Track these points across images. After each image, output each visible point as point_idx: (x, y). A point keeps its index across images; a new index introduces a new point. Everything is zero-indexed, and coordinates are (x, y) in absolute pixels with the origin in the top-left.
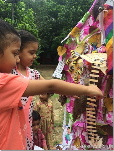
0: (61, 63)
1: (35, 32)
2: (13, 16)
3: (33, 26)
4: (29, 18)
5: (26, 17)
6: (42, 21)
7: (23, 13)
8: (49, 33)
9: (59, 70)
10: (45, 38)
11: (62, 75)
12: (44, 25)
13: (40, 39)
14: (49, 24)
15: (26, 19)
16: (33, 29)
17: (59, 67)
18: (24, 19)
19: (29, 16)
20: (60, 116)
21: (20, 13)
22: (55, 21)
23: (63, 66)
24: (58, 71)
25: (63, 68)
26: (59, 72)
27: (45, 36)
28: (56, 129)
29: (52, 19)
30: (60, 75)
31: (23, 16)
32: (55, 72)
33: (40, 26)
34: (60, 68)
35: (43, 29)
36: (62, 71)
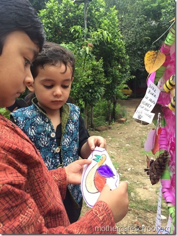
0: (151, 90)
1: (119, 44)
2: (86, 22)
3: (116, 36)
4: (110, 23)
5: (106, 21)
6: (133, 27)
7: (101, 16)
8: (144, 46)
9: (147, 104)
10: (138, 54)
11: (153, 115)
12: (137, 33)
13: (128, 57)
14: (146, 31)
15: (106, 25)
16: (117, 40)
17: (149, 99)
18: (103, 24)
19: (110, 20)
20: (157, 192)
21: (96, 17)
22: (156, 25)
23: (158, 96)
24: (146, 107)
25: (156, 100)
26: (148, 108)
27: (139, 52)
28: (148, 216)
29: (151, 23)
30: (150, 117)
31: (101, 20)
32: (139, 108)
33: (130, 35)
34: (151, 100)
35: (134, 39)
36: (153, 106)
